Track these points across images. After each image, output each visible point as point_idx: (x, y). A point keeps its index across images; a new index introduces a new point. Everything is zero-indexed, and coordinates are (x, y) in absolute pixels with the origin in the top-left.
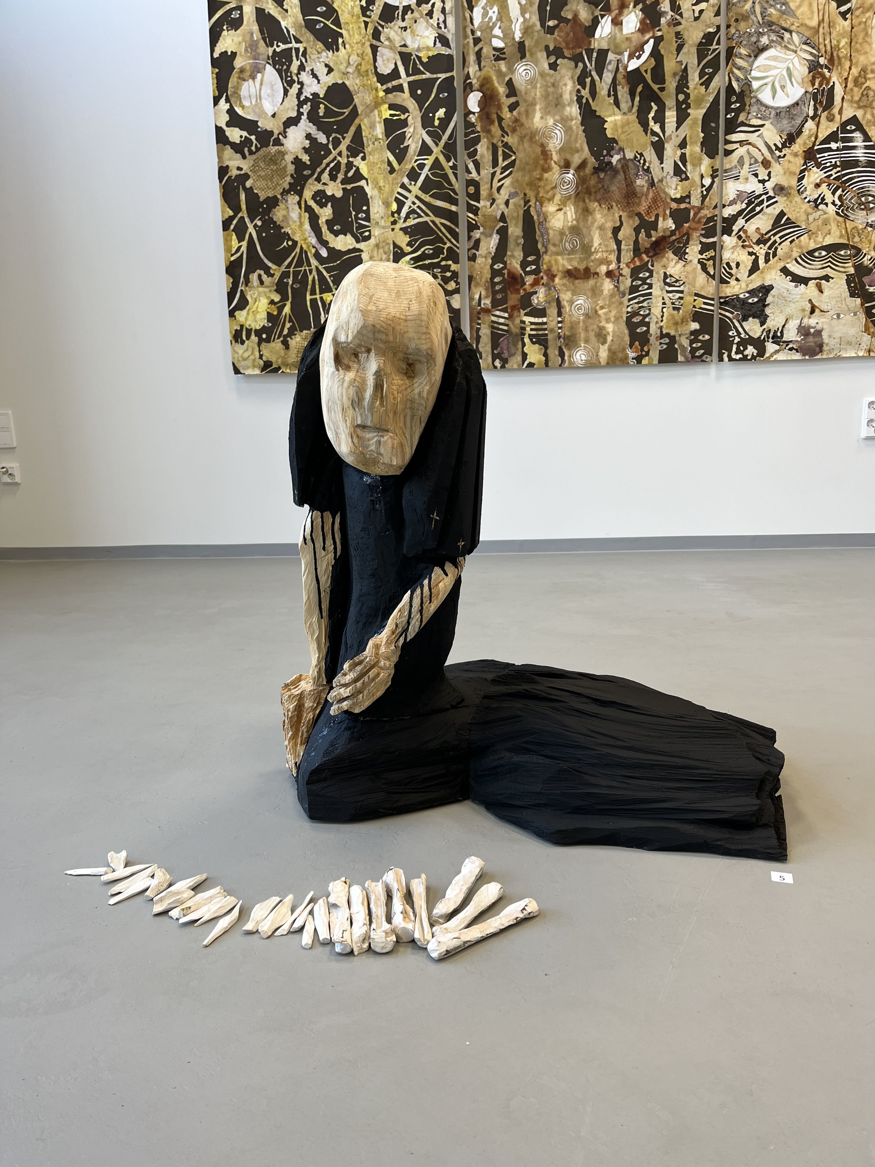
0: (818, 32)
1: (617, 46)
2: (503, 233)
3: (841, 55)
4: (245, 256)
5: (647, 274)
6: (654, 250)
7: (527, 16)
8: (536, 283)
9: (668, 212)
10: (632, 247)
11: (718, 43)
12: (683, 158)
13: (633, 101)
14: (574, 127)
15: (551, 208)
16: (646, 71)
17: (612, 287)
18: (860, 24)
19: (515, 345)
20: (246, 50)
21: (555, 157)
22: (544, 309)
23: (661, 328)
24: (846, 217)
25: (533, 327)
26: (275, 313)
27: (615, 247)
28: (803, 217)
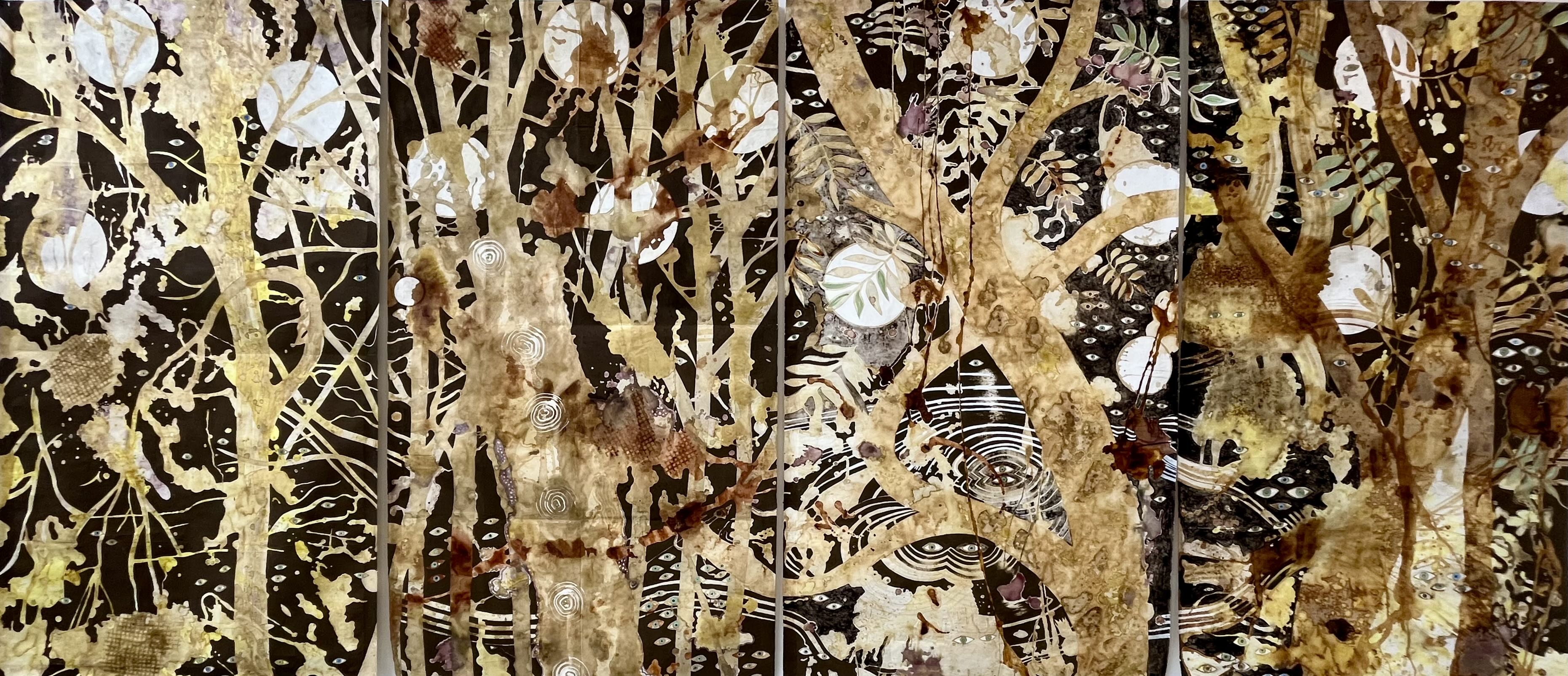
0: (923, 224)
1: (622, 228)
2: (446, 481)
3: (957, 260)
4: (33, 493)
5: (672, 557)
6: (682, 521)
7: (492, 175)
8: (498, 559)
9: (702, 468)
10: (648, 515)
11: (775, 233)
12: (724, 391)
13: (648, 305)
14: (561, 335)
15: (519, 451)
16: (666, 266)
17: (617, 571)
18: (983, 218)
19: (463, 653)
20: (55, 193)
21: (530, 376)
22: (510, 601)
23: (693, 641)
24: (971, 496)
25: (490, 628)
26: (77, 583)
27: (622, 513)
28: (906, 492)
